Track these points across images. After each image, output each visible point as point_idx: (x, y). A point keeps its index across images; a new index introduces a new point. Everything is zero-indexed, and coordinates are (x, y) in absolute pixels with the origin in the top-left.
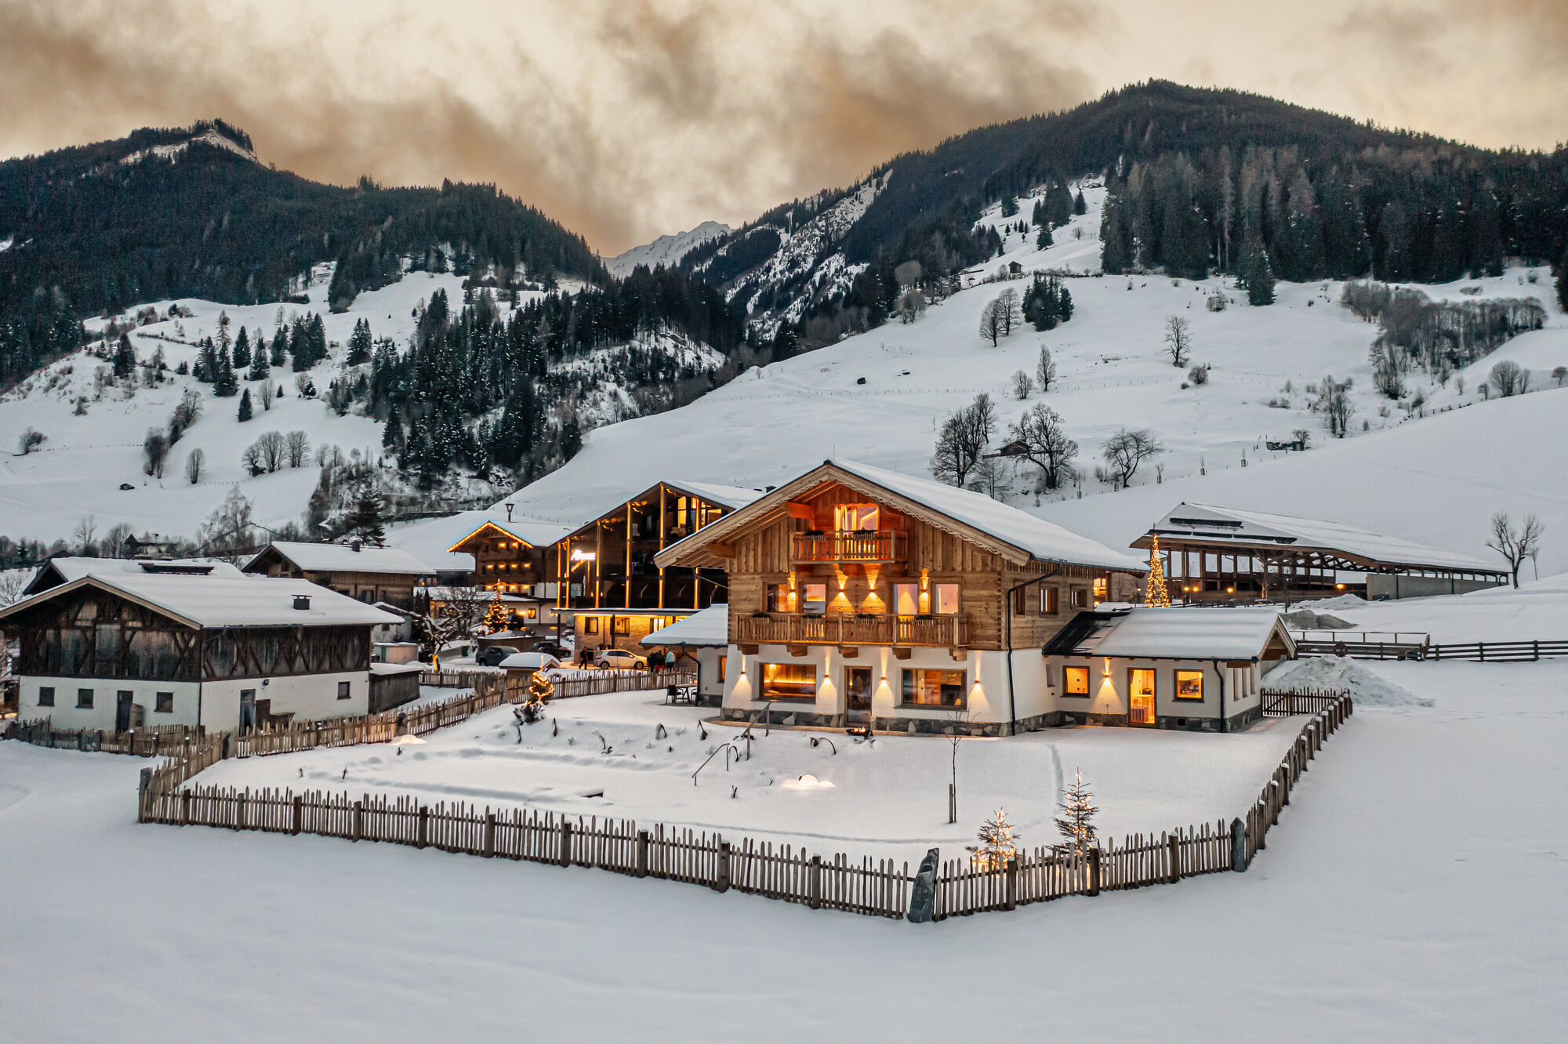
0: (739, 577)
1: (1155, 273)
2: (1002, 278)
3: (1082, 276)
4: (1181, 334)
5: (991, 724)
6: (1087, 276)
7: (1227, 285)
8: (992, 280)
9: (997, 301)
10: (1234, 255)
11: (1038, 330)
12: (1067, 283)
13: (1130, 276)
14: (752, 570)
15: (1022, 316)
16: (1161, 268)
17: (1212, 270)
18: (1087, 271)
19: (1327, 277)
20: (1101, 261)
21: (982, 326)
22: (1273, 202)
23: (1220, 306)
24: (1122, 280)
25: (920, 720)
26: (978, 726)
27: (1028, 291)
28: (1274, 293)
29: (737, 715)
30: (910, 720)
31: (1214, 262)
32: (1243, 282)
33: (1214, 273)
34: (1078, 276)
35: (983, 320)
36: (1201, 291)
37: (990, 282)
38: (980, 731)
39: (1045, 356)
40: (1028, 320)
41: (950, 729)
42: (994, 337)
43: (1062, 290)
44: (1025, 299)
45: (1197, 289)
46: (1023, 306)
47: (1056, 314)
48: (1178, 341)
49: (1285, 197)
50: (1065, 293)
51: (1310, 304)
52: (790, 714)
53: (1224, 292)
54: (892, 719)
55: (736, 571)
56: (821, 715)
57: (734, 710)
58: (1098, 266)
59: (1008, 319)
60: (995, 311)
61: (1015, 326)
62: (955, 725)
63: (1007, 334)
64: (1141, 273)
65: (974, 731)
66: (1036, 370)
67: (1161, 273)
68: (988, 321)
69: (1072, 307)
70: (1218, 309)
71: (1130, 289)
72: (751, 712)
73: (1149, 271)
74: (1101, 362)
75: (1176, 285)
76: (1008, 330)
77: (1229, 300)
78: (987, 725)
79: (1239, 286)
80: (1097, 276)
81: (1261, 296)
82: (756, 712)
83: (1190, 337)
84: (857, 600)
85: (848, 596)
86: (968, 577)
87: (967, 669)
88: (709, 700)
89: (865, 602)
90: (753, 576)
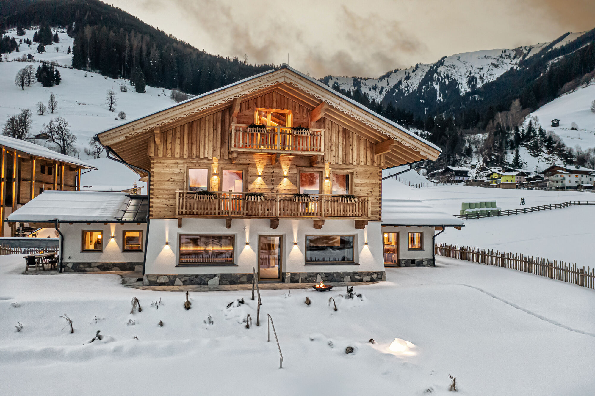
1: (96, 72)
2: (24, 60)
3: (63, 67)
4: (113, 98)
5: (377, 273)
6: (66, 67)
7: (126, 83)
8: (19, 60)
9: (24, 70)
10: (129, 72)
11: (44, 86)
12: (58, 69)
13: (85, 72)
15: (36, 79)
16: (98, 71)
17: (119, 76)
18: (66, 65)
19: (163, 87)
20: (72, 62)
21: (17, 79)
22: (144, 54)
23: (125, 90)
24: (82, 73)
25: (325, 273)
26: (368, 274)
27: (39, 68)
28: (145, 89)
29: (161, 280)
30: (317, 274)
31: (120, 73)
32: (132, 83)
33: (120, 77)
34: (61, 67)
35: (17, 77)
36: (116, 83)
37: (18, 61)
38: (369, 278)
39: (52, 98)
40: (39, 81)
41: (348, 279)
42: (23, 86)
43: (56, 71)
44: (38, 71)
45: (115, 82)
46: (36, 74)
47: (53, 81)
48: (111, 101)
49: (149, 53)
50: (57, 72)
51: (159, 95)
52: (215, 276)
53: (126, 85)
54: (303, 273)
55: (161, 155)
56: (243, 275)
57: (158, 276)
58: (70, 64)
59: (29, 79)
60: (24, 74)
61: (33, 83)
62: (351, 275)
63: (29, 85)
64: (89, 71)
65: (365, 279)
66: (48, 103)
67: (98, 73)
68: (19, 77)
69: (60, 79)
70: (124, 91)
71: (86, 76)
72: (175, 277)
73: (93, 71)
74: (77, 105)
75: (106, 79)
76: (29, 84)
77: (128, 89)
78: (373, 273)
79: (131, 84)
80: (70, 68)
81: (140, 89)
82: (180, 276)
83: (117, 100)
84: (272, 184)
85: (265, 180)
86: (359, 169)
87: (357, 235)
88: (73, 267)
89: (279, 186)
90: (177, 161)
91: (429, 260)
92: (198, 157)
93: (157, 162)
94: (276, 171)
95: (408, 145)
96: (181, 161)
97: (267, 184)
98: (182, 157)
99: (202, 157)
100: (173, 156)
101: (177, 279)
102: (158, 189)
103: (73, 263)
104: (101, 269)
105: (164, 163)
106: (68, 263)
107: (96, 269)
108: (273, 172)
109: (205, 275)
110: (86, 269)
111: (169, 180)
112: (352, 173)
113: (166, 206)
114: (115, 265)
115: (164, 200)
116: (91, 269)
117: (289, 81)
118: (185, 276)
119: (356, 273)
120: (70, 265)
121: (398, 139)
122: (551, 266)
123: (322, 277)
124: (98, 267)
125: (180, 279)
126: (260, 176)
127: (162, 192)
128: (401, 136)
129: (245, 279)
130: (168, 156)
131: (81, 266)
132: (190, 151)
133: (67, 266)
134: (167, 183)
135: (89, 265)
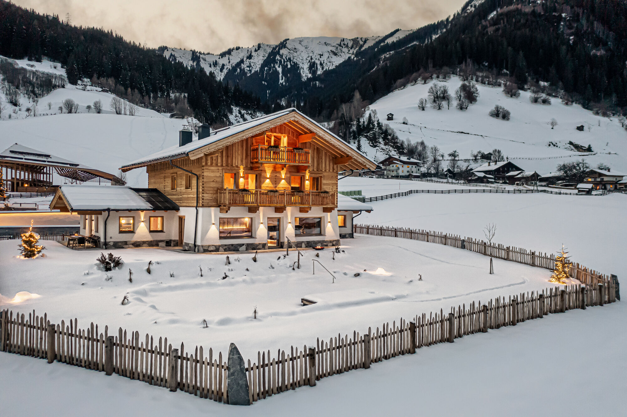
0: (210, 168)
5: (335, 241)
14: (219, 165)
25: (307, 242)
26: (331, 242)
29: (211, 249)
30: (303, 242)
38: (331, 244)
52: (243, 245)
54: (294, 242)
55: (209, 164)
56: (260, 244)
62: (322, 242)
72: (219, 246)
78: (334, 241)
82: (222, 246)
84: (276, 184)
85: (271, 181)
86: (325, 174)
87: (324, 217)
88: (113, 244)
89: (280, 185)
90: (218, 168)
91: (350, 234)
92: (232, 165)
93: (206, 169)
94: (278, 175)
95: (360, 161)
96: (220, 168)
97: (273, 184)
98: (222, 166)
99: (234, 165)
100: (217, 165)
101: (221, 248)
102: (206, 187)
103: (114, 242)
104: (134, 246)
105: (210, 170)
106: (110, 242)
107: (131, 246)
108: (276, 176)
109: (238, 245)
110: (124, 246)
111: (213, 181)
112: (321, 177)
113: (212, 198)
114: (144, 242)
115: (210, 195)
116: (127, 246)
117: (296, 120)
118: (225, 245)
119: (324, 241)
120: (112, 244)
121: (355, 157)
122: (428, 234)
123: (305, 244)
124: (133, 244)
125: (222, 247)
126: (268, 178)
127: (209, 189)
128: (356, 155)
129: (261, 246)
130: (214, 164)
131: (120, 244)
132: (227, 161)
133: (109, 245)
134: (212, 183)
135: (126, 243)
